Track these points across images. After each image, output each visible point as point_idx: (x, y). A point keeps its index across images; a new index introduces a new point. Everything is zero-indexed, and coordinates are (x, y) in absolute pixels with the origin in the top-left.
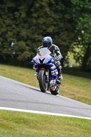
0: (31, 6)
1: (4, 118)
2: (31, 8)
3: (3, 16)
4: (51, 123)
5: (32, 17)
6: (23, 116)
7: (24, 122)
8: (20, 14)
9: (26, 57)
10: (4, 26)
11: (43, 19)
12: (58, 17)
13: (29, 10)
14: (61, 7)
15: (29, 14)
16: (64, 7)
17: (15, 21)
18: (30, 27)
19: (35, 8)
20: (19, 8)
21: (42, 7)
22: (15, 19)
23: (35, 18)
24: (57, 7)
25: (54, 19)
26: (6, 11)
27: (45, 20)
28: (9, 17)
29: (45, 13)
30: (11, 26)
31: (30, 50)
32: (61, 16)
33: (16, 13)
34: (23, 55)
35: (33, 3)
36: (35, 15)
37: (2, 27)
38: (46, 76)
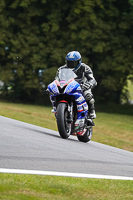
0: (67, 13)
1: (32, 187)
2: (66, 16)
3: (24, 31)
4: (104, 191)
5: (67, 29)
6: (61, 182)
7: (63, 192)
8: (51, 26)
10: (26, 46)
11: (86, 32)
12: (109, 27)
13: (64, 19)
14: (113, 12)
15: (64, 25)
16: (117, 12)
17: (42, 38)
18: (66, 45)
19: (72, 16)
20: (49, 17)
21: (83, 14)
22: (42, 34)
23: (75, 31)
24: (107, 12)
25: (104, 31)
26: (29, 23)
27: (90, 34)
28: (32, 31)
29: (90, 22)
30: (36, 45)
32: (114, 26)
33: (44, 25)
35: (69, 9)
36: (73, 27)
37: (23, 47)
38: (69, 113)
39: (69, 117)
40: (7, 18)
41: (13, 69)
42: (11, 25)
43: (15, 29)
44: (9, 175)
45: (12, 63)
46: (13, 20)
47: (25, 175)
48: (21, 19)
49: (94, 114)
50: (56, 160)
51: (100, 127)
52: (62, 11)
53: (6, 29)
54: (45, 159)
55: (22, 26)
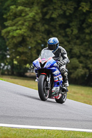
0: (83, 21)
2: (83, 23)
5: (84, 33)
6: (78, 135)
8: (72, 30)
9: (80, 75)
13: (81, 25)
15: (81, 29)
17: (66, 38)
18: (82, 43)
19: (87, 24)
20: (71, 24)
22: (66, 36)
26: (58, 28)
28: (60, 34)
31: (83, 68)
33: (68, 30)
34: (76, 72)
35: (85, 19)
36: (87, 31)
38: (47, 82)
40: (43, 25)
42: (46, 30)
43: (48, 33)
44: (44, 131)
46: (47, 27)
47: (54, 130)
48: (52, 26)
49: (67, 84)
50: (75, 120)
52: (80, 20)
53: (42, 33)
54: (68, 120)
55: (53, 30)
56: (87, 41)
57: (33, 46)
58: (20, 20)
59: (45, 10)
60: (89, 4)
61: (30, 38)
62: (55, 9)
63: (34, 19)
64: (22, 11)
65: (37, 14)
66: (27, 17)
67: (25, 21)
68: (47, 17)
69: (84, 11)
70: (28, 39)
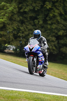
0: (47, 16)
1: (27, 98)
3: (26, 23)
6: (40, 96)
8: (39, 21)
10: (27, 30)
11: (55, 25)
13: (45, 18)
15: (45, 21)
17: (35, 27)
18: (45, 31)
19: (49, 17)
20: (38, 17)
21: (54, 16)
22: (35, 25)
23: (50, 24)
24: (66, 16)
25: (64, 25)
26: (28, 19)
27: (57, 26)
28: (30, 23)
29: (57, 21)
33: (36, 21)
35: (48, 14)
36: (49, 22)
37: (25, 31)
38: (34, 61)
39: (34, 64)
40: (19, 17)
41: (20, 41)
42: (20, 20)
43: (22, 22)
44: (16, 92)
45: (20, 38)
46: (21, 18)
47: (23, 92)
48: (25, 17)
49: (47, 63)
50: (39, 85)
51: (60, 71)
52: (45, 15)
54: (33, 85)
55: (26, 21)
56: (49, 30)
57: (11, 31)
58: (2, 12)
59: (20, 6)
60: (51, 3)
61: (9, 25)
62: (27, 5)
63: (12, 12)
64: (4, 6)
65: (15, 8)
66: (8, 10)
67: (6, 13)
68: (22, 11)
69: (48, 8)
70: (8, 26)
